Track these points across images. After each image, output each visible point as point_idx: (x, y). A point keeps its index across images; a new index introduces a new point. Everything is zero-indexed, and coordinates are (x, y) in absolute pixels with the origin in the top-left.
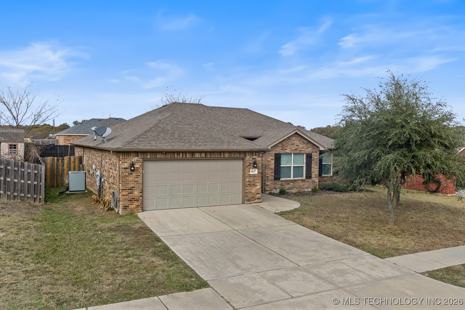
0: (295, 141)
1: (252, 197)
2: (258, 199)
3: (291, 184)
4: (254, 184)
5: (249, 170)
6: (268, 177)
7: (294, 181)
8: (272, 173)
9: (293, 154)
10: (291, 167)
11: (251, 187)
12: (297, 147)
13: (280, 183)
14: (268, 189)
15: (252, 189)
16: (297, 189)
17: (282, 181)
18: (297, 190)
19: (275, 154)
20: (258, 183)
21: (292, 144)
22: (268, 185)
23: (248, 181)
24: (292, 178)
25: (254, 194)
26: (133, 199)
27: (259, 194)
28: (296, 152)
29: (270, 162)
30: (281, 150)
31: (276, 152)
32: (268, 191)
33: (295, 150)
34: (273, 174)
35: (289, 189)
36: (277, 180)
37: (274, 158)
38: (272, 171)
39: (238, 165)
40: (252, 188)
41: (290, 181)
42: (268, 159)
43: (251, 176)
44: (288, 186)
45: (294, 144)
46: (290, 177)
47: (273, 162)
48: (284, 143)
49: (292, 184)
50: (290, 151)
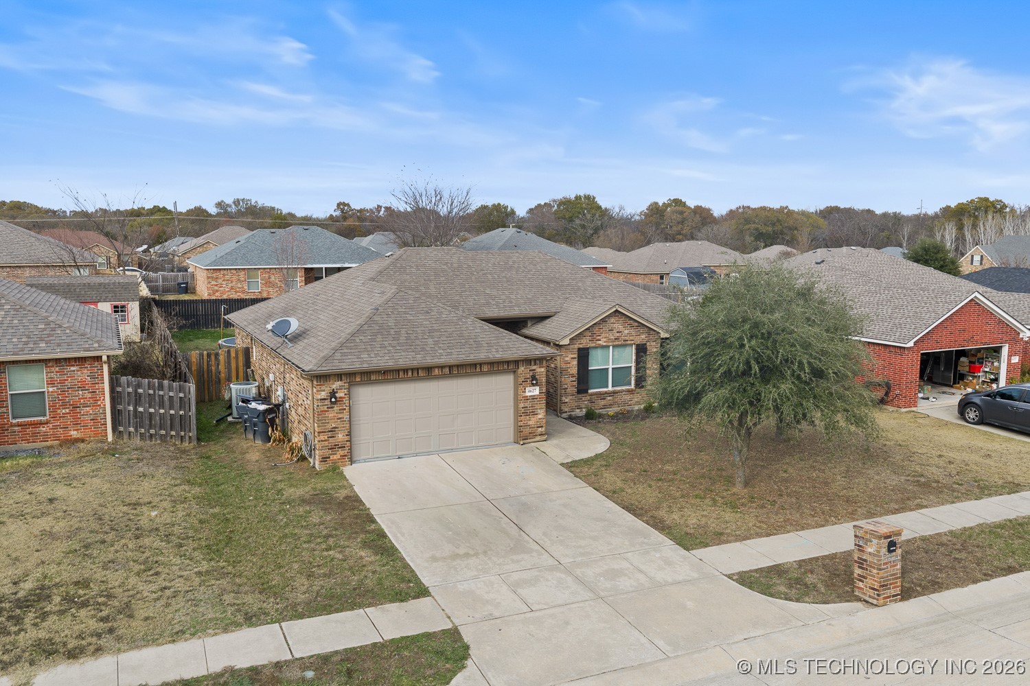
0: (614, 324)
1: (530, 433)
2: (540, 435)
3: (609, 398)
4: (533, 412)
5: (525, 389)
6: (567, 389)
7: (614, 393)
8: (574, 381)
9: (611, 348)
10: (608, 369)
11: (528, 417)
12: (618, 335)
13: (588, 398)
14: (566, 410)
15: (530, 420)
16: (619, 407)
17: (592, 395)
18: (619, 408)
19: (579, 349)
20: (540, 409)
21: (609, 330)
22: (567, 403)
23: (523, 408)
24: (610, 388)
25: (533, 428)
26: (336, 445)
27: (542, 427)
28: (617, 343)
29: (569, 363)
30: (590, 341)
31: (581, 346)
32: (566, 412)
33: (615, 339)
34: (575, 383)
35: (605, 407)
36: (583, 393)
37: (576, 356)
38: (574, 379)
39: (505, 382)
40: (530, 418)
41: (606, 393)
42: (567, 359)
43: (527, 399)
44: (603, 403)
45: (613, 330)
46: (607, 387)
47: (575, 362)
48: (596, 330)
49: (611, 398)
50: (605, 342)
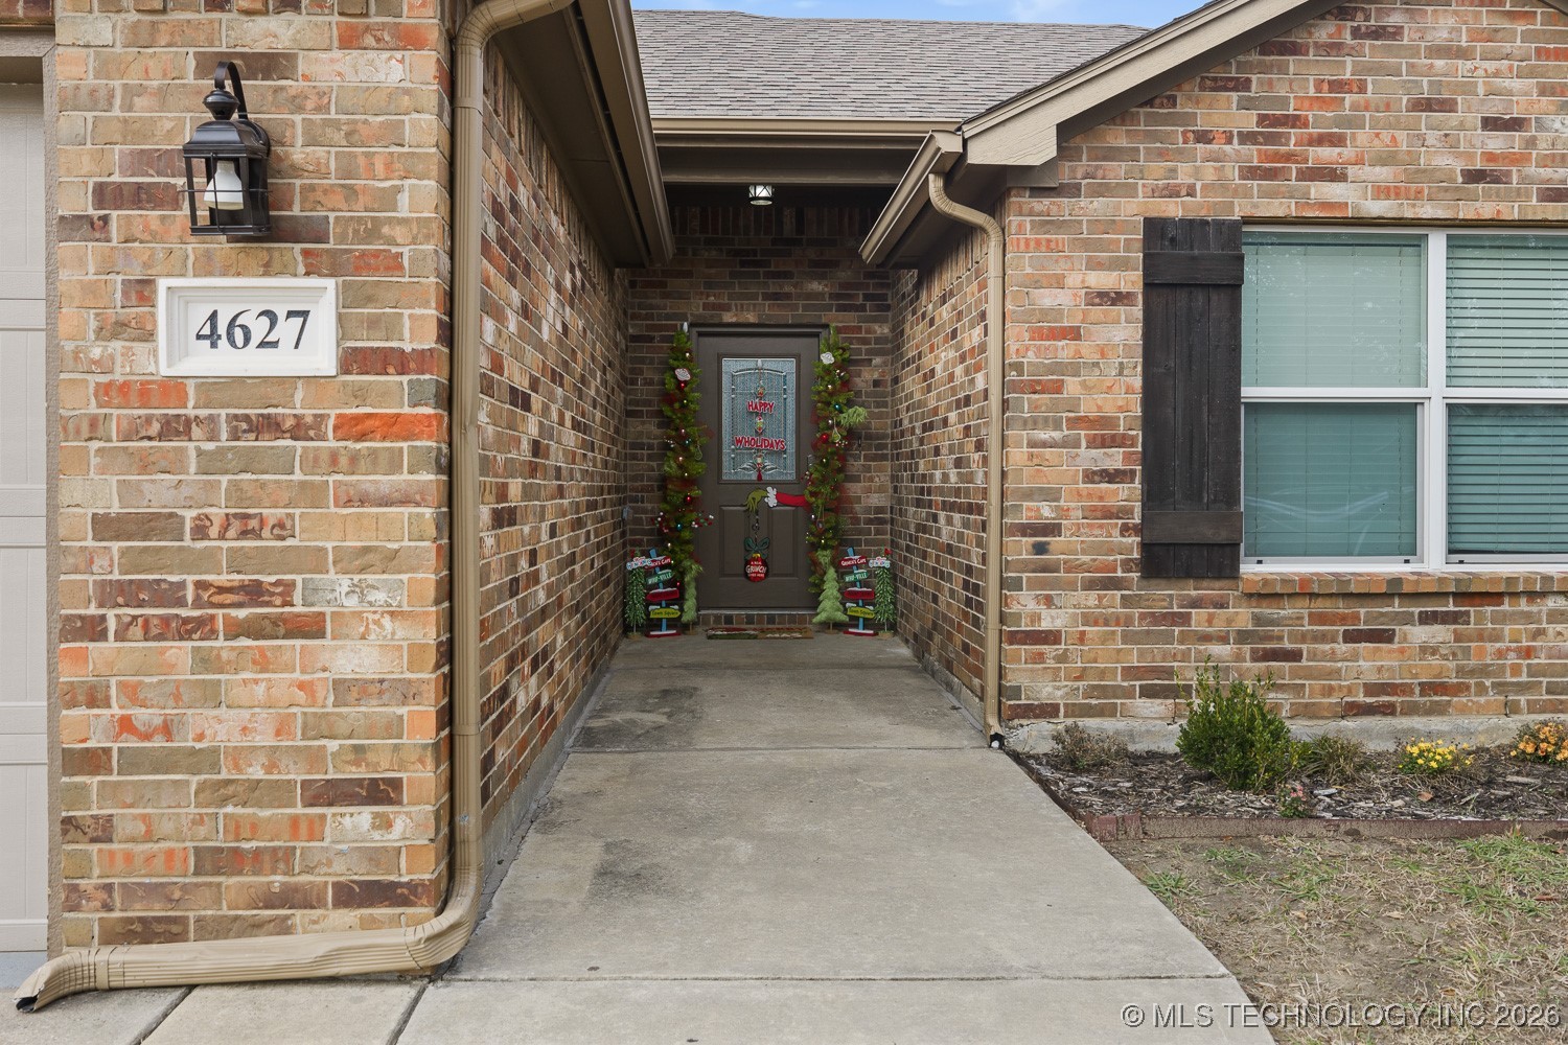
0: (1463, 54)
2: (353, 895)
3: (1420, 634)
4: (254, 593)
5: (142, 290)
6: (1053, 529)
7: (1463, 596)
8: (1111, 476)
9: (1437, 244)
10: (1408, 411)
12: (1496, 142)
13: (1242, 616)
14: (1048, 691)
16: (1511, 709)
17: (1266, 594)
18: (1514, 723)
19: (1155, 228)
20: (361, 560)
21: (1426, 105)
22: (1051, 637)
23: (105, 526)
24: (1433, 561)
25: (254, 792)
28: (1487, 210)
29: (1074, 334)
30: (1250, 173)
31: (1173, 209)
32: (1048, 711)
33: (1474, 176)
34: (1128, 494)
35: (1382, 700)
36: (1196, 575)
37: (1132, 280)
38: (1115, 459)
40: (204, 662)
41: (1394, 590)
42: (1047, 298)
43: (176, 428)
44: (1368, 664)
45: (1448, 106)
46: (1408, 550)
47: (1125, 331)
49: (1440, 633)
50: (1381, 192)
